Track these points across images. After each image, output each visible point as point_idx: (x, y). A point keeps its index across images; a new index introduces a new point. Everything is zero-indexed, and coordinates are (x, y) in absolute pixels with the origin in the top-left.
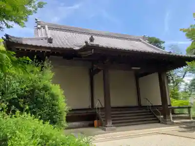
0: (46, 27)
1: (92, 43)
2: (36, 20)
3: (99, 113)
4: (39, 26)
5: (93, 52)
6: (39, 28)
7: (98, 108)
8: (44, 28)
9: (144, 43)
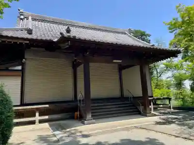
0: (30, 18)
1: (68, 34)
2: (19, 10)
3: (81, 105)
4: (22, 17)
5: (69, 44)
6: (21, 19)
7: (80, 101)
8: (27, 19)
9: (129, 36)
